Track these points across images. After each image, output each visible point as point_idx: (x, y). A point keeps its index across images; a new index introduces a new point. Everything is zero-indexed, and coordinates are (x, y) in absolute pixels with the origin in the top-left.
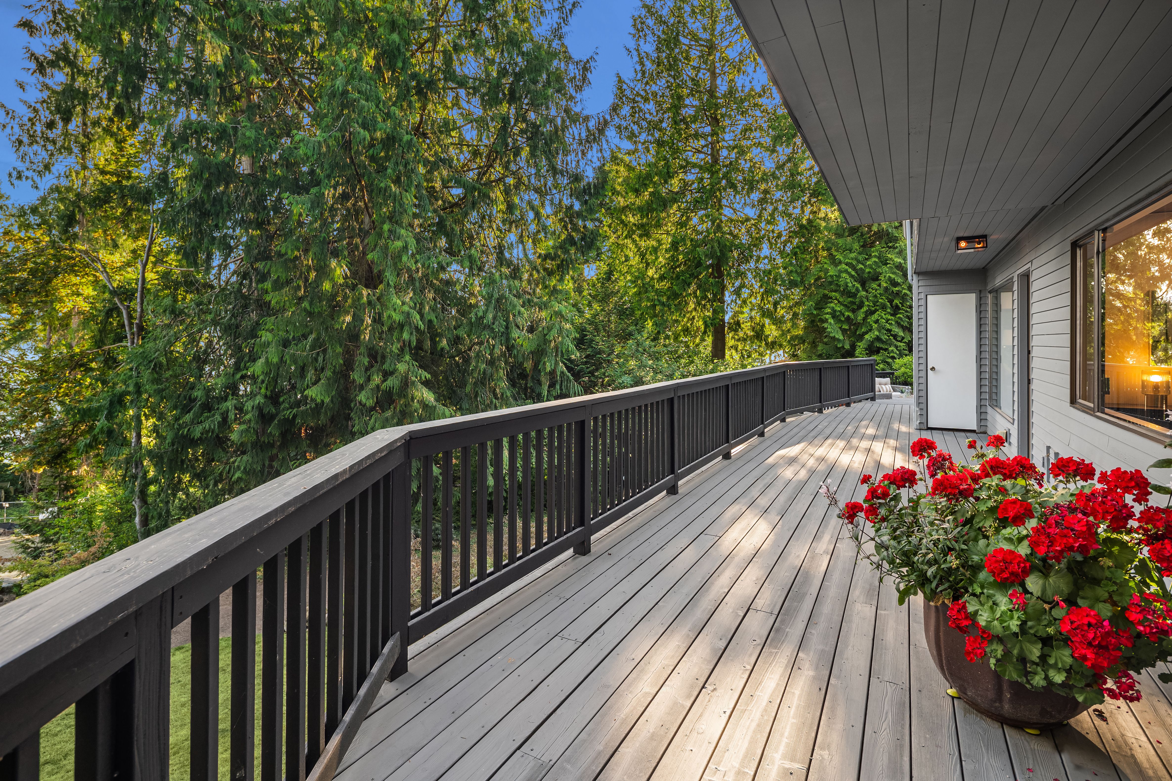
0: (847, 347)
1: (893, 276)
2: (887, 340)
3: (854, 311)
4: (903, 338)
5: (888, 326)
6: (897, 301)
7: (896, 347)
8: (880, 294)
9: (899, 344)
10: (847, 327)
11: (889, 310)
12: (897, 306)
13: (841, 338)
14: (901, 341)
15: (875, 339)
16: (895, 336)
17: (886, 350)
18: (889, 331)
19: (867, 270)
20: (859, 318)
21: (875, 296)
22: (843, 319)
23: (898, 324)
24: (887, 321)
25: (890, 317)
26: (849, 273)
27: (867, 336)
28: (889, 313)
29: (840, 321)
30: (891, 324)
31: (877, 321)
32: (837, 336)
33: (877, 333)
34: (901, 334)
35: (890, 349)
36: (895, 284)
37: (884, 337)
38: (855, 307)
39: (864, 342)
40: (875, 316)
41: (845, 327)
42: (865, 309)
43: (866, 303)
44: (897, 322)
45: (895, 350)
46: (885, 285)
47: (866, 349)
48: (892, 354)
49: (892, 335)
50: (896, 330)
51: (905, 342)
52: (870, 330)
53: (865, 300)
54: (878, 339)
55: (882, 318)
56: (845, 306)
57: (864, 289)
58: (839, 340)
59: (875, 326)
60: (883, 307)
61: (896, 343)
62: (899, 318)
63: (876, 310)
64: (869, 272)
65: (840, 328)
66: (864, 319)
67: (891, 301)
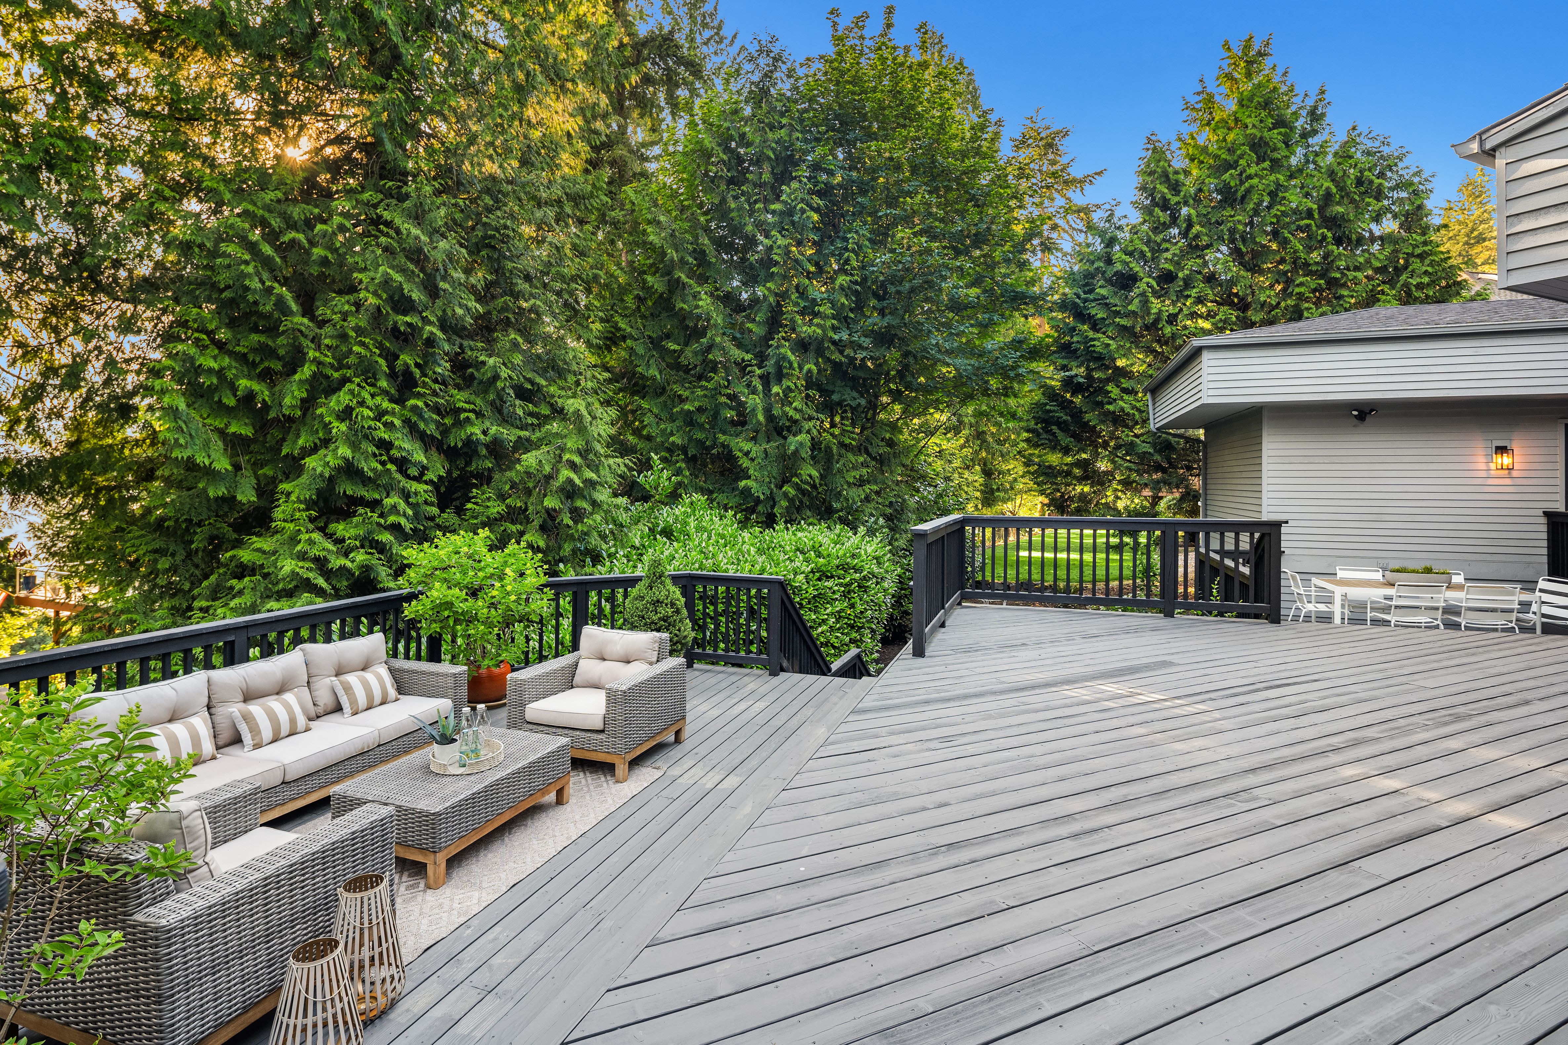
0: (247, 495)
1: (398, 277)
2: (378, 475)
3: (266, 376)
4: (424, 469)
5: (383, 434)
6: (406, 359)
7: (406, 495)
8: (358, 330)
9: (414, 486)
10: (247, 431)
11: (383, 383)
12: (407, 373)
13: (223, 464)
14: (418, 479)
15: (338, 469)
16: (402, 464)
17: (374, 505)
18: (385, 445)
19: (318, 252)
20: (288, 401)
21: (343, 337)
22: (230, 401)
23: (412, 428)
24: (380, 414)
25: (386, 405)
26: (252, 247)
27: (311, 462)
28: (385, 392)
29: (220, 409)
30: (389, 426)
31: (346, 414)
32: (201, 459)
33: (344, 451)
34: (419, 457)
35: (388, 501)
36: (403, 304)
37: (370, 466)
38: (277, 366)
39: (304, 479)
40: (343, 398)
41: (240, 428)
42: (306, 371)
43: (311, 354)
44: (407, 422)
45: (402, 505)
46: (372, 300)
47: (310, 505)
48: (392, 519)
49: (392, 460)
50: (405, 445)
51: (430, 482)
52: (326, 442)
53: (305, 342)
54: (350, 470)
55: (362, 403)
56: (242, 358)
57: (308, 311)
58: (210, 473)
59: (340, 428)
60: (369, 374)
61: (404, 483)
62: (415, 408)
63: (345, 380)
64: (325, 261)
65: (222, 433)
66: (307, 404)
67: (391, 358)
